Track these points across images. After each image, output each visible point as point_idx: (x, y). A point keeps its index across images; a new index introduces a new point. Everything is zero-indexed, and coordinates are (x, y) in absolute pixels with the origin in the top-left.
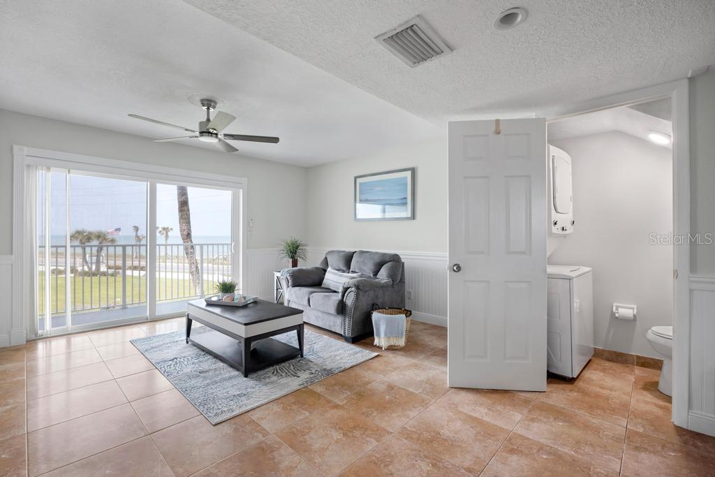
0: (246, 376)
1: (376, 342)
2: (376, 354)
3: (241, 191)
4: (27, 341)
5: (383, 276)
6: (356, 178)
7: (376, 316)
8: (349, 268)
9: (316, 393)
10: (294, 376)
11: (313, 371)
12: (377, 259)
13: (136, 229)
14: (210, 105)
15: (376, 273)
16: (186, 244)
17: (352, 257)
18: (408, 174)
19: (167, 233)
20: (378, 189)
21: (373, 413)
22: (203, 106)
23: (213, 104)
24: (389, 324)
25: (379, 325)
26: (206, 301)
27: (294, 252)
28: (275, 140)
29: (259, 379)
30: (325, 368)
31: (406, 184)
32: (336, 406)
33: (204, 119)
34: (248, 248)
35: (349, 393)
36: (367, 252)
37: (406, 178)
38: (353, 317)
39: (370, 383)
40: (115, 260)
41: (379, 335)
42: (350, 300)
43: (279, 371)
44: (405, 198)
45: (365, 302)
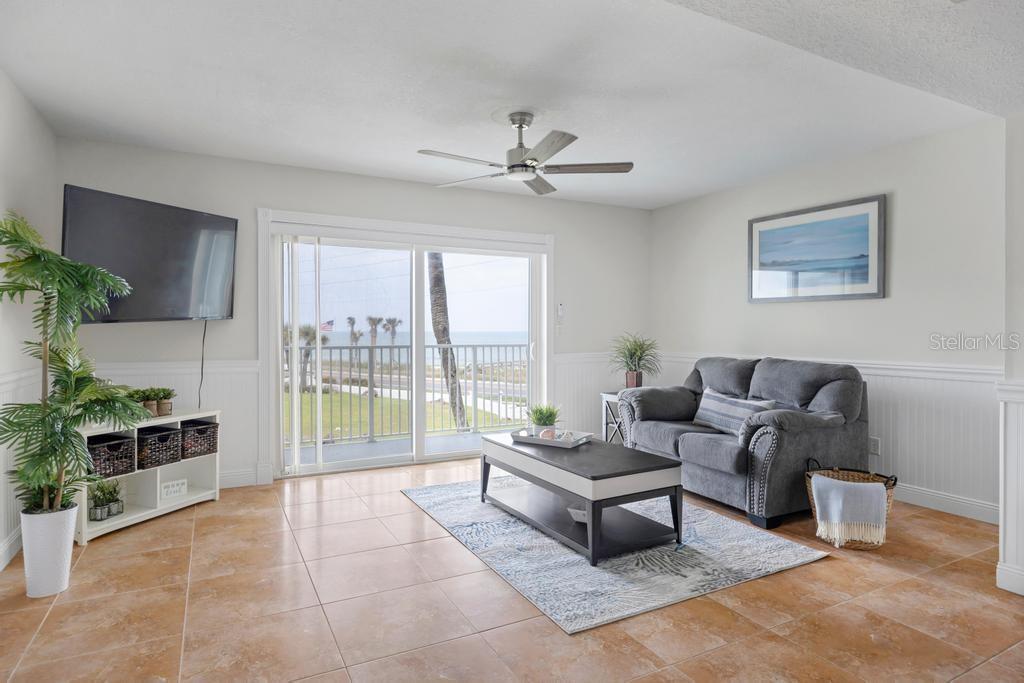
0: (594, 564)
1: (821, 530)
2: (821, 554)
3: (545, 257)
4: (275, 480)
5: (823, 406)
6: (751, 223)
7: (817, 482)
8: (747, 391)
9: (728, 609)
10: (677, 574)
11: (710, 571)
12: (809, 375)
13: (352, 321)
14: (524, 120)
15: (806, 402)
16: (444, 346)
17: (752, 370)
18: (872, 209)
19: (393, 327)
20: (798, 241)
21: (851, 660)
22: (514, 124)
23: (527, 118)
24: (848, 499)
25: (828, 498)
26: (513, 437)
27: (637, 357)
28: (626, 167)
29: (616, 571)
30: (729, 566)
31: (866, 229)
32: (773, 637)
33: (515, 145)
34: (555, 353)
35: (790, 618)
36: (785, 361)
37: (866, 216)
38: (769, 482)
39: (828, 605)
40: (341, 370)
41: (826, 517)
42: (763, 447)
43: (646, 562)
44: (864, 257)
45: (793, 454)
